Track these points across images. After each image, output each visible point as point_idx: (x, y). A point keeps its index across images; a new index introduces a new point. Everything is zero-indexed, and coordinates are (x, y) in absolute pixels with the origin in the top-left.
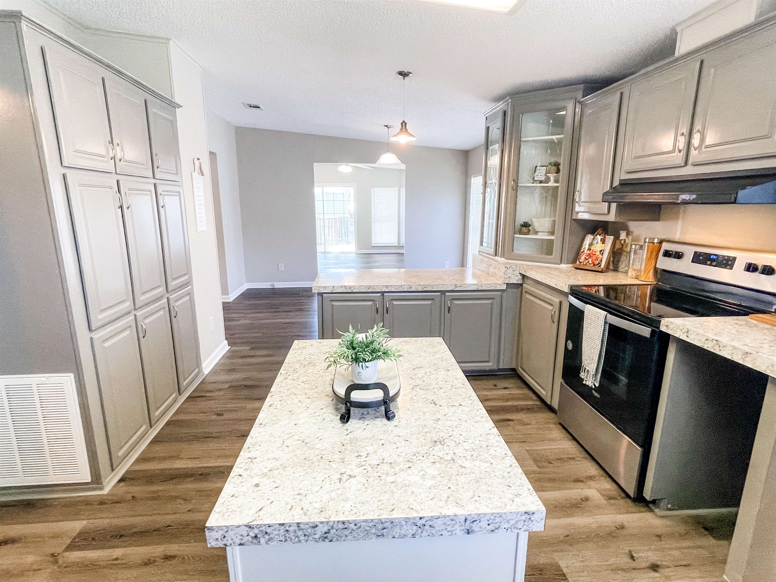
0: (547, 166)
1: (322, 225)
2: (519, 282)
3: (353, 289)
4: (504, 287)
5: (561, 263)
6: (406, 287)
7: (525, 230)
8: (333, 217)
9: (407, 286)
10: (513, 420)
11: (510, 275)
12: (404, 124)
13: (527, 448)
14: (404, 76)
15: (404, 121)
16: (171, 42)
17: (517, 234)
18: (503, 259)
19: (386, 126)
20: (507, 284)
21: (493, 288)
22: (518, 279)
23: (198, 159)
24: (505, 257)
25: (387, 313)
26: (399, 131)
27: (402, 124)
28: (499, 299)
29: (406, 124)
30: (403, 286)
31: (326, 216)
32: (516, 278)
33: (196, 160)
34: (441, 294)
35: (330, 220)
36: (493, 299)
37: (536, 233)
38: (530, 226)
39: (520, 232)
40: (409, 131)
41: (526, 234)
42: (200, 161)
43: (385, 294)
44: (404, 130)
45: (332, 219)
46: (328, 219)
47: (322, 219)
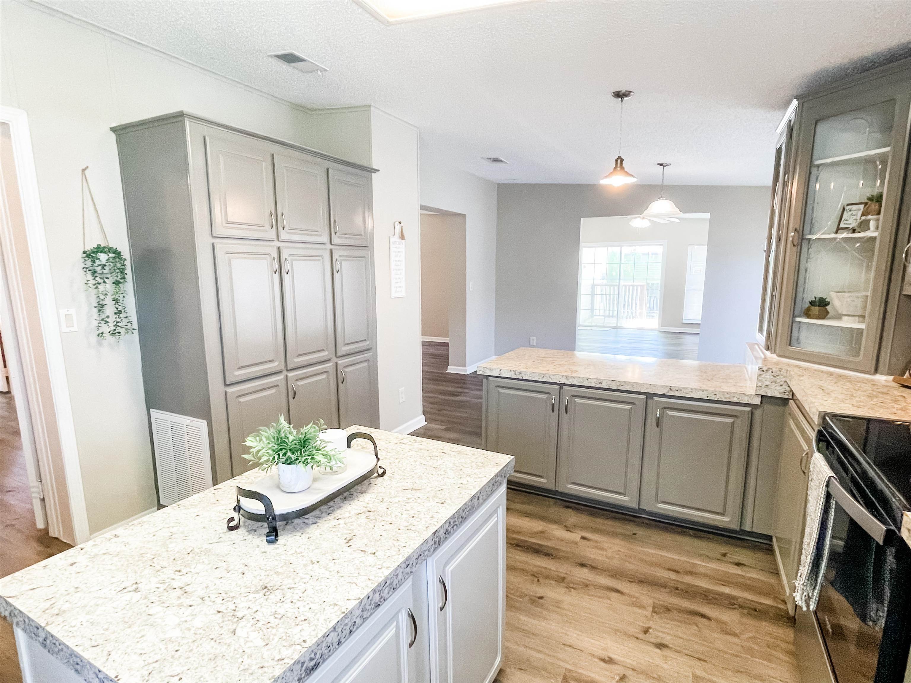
0: (866, 204)
1: (616, 293)
2: (785, 397)
3: (523, 375)
4: (757, 401)
5: (876, 371)
6: (592, 381)
7: (816, 310)
8: (632, 284)
9: (595, 380)
10: (709, 619)
11: (767, 383)
12: (619, 161)
13: (699, 673)
14: (622, 98)
15: (619, 157)
16: (372, 108)
17: (799, 316)
18: (774, 356)
19: (661, 164)
20: (762, 396)
21: (735, 400)
22: (782, 390)
23: (400, 223)
24: (777, 352)
25: (566, 413)
26: (612, 170)
27: (616, 161)
28: (747, 417)
29: (622, 160)
30: (589, 380)
31: (622, 283)
32: (778, 388)
33: (397, 223)
34: (647, 398)
35: (627, 288)
36: (735, 416)
37: (839, 317)
38: (828, 304)
39: (807, 314)
40: (626, 170)
41: (818, 318)
42: (402, 224)
43: (565, 387)
44: (619, 169)
45: (629, 286)
46: (625, 286)
47: (616, 286)
